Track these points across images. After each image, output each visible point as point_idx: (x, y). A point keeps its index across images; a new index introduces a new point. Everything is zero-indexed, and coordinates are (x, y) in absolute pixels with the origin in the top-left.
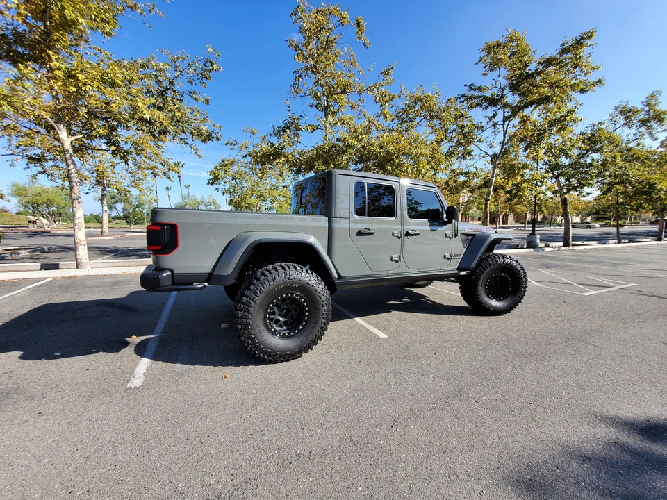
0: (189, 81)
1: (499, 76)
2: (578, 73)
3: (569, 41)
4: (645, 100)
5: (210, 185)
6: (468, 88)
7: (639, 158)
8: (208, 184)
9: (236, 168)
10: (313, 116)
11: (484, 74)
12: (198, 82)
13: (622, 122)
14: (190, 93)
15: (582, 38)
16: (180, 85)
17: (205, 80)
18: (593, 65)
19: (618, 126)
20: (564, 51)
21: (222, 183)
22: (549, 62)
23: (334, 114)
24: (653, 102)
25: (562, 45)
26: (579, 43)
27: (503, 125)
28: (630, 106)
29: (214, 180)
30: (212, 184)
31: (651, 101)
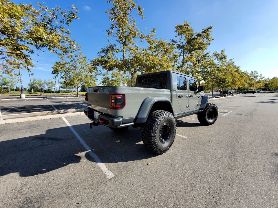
0: (60, 21)
1: (181, 38)
2: (208, 40)
3: (205, 29)
4: (221, 52)
5: (53, 74)
6: (171, 41)
7: (220, 70)
8: (52, 73)
9: (67, 66)
10: (119, 46)
11: (176, 36)
12: (65, 22)
13: (215, 58)
14: (60, 27)
15: (209, 28)
16: (56, 23)
17: (69, 22)
18: (212, 38)
19: (214, 59)
20: (203, 32)
21: (59, 73)
22: (199, 35)
23: (127, 45)
24: (223, 52)
25: (203, 30)
26: (208, 30)
27: (183, 56)
28: (217, 53)
29: (55, 71)
30: (54, 73)
31: (222, 52)
